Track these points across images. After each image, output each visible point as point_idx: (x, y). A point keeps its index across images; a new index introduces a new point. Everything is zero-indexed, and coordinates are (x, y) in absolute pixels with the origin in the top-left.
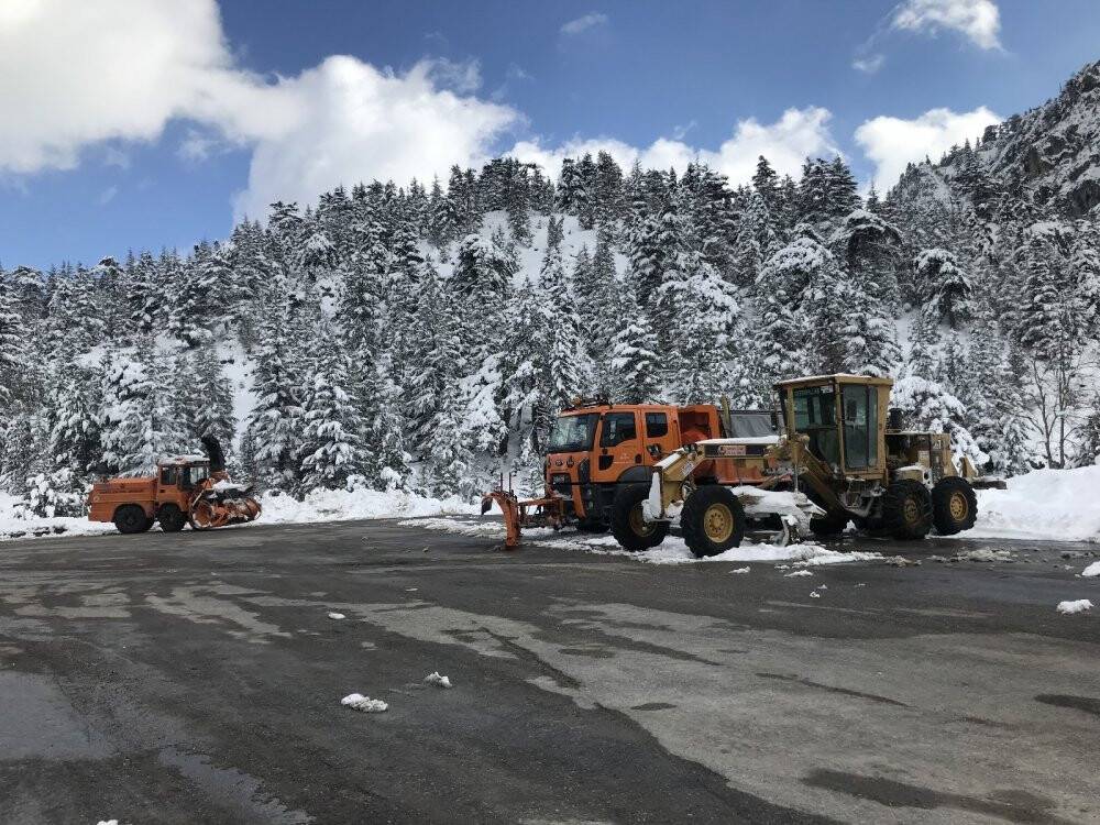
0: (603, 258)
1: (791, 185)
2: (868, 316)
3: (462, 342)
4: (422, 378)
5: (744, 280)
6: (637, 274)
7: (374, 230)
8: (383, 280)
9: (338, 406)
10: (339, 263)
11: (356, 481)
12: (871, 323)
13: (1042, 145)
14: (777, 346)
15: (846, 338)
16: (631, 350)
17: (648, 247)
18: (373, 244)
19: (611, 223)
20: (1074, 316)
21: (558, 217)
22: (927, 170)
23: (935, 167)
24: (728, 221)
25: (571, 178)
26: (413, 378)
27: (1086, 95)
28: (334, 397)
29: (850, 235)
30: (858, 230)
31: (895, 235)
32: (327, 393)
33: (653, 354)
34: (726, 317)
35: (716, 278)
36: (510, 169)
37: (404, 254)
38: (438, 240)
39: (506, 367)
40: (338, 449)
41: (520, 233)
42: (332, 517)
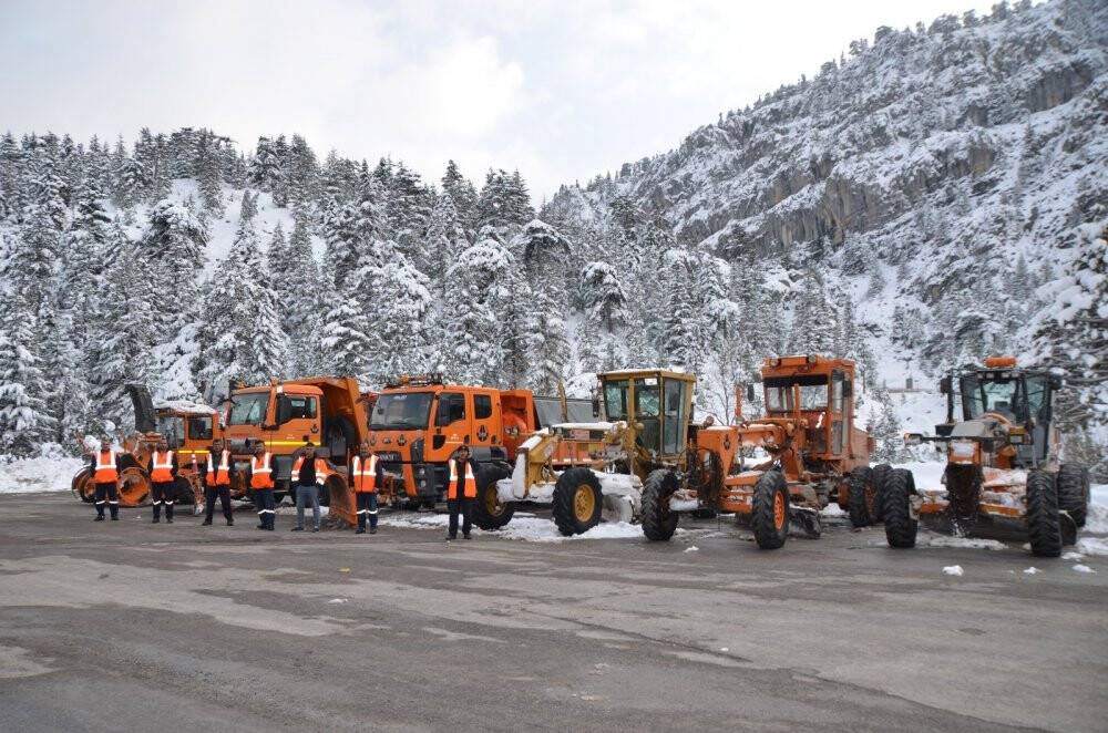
0: (300, 238)
1: (472, 190)
2: (549, 315)
3: (152, 309)
4: (112, 343)
5: (435, 272)
6: (333, 256)
7: (53, 183)
8: (62, 237)
9: (22, 368)
10: (8, 214)
11: (52, 449)
12: (552, 321)
13: (665, 186)
14: (468, 336)
15: (527, 334)
16: (342, 330)
17: (345, 231)
18: (50, 198)
19: (306, 204)
20: (702, 330)
21: (253, 193)
22: (575, 191)
23: (582, 191)
24: (419, 215)
25: (266, 156)
26: (102, 342)
27: (699, 150)
28: (17, 357)
29: (528, 242)
30: (536, 238)
31: (566, 247)
32: (10, 353)
33: (363, 335)
34: (419, 305)
35: (410, 268)
36: (204, 139)
37: (89, 212)
38: (121, 200)
39: (204, 337)
40: (20, 414)
41: (212, 204)
42: (35, 488)
